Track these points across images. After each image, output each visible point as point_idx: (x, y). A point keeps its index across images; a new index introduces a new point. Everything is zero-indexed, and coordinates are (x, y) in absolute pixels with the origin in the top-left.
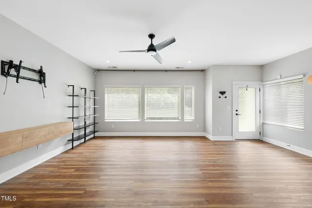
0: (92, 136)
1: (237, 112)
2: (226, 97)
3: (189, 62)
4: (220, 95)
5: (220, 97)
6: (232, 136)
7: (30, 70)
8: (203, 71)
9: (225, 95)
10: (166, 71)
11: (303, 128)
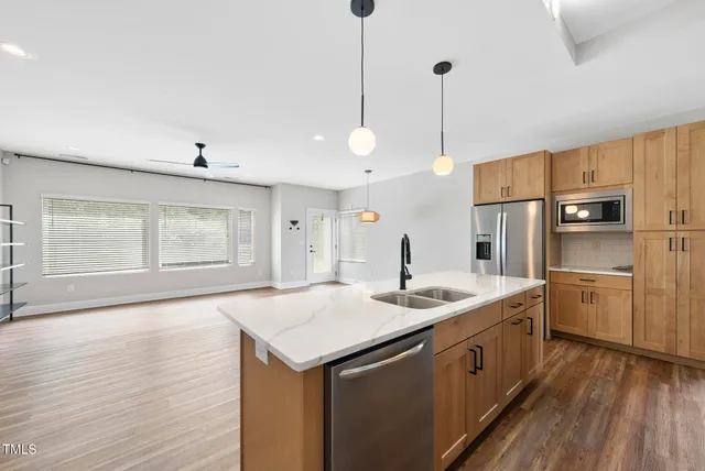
1: (311, 249)
2: (298, 229)
4: (291, 226)
5: (291, 229)
6: (306, 279)
8: (266, 187)
9: (297, 226)
10: (205, 180)
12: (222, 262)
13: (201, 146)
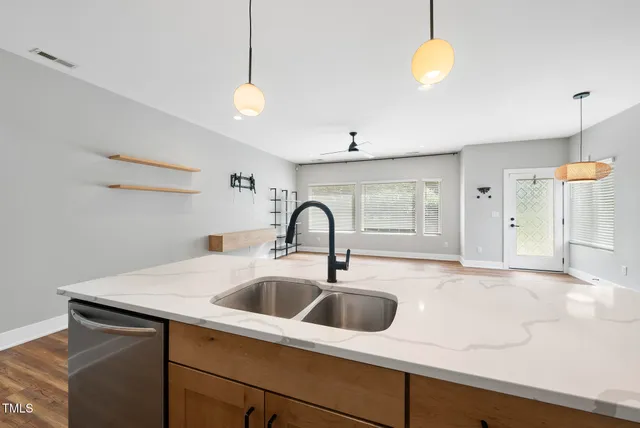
1: (513, 222)
2: (490, 197)
4: (479, 194)
5: (478, 197)
6: (503, 261)
7: (246, 178)
8: (453, 154)
9: (488, 194)
11: (611, 247)
12: (408, 231)
13: (353, 134)
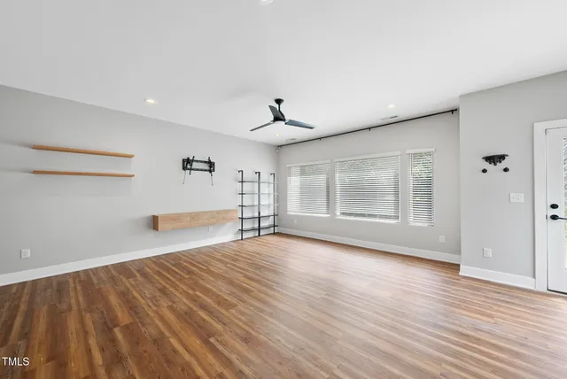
0: (271, 231)
1: (554, 212)
2: (506, 170)
3: (391, 106)
4: (487, 165)
5: (484, 171)
6: (534, 277)
7: (201, 162)
8: (452, 111)
9: (504, 164)
10: (370, 129)
